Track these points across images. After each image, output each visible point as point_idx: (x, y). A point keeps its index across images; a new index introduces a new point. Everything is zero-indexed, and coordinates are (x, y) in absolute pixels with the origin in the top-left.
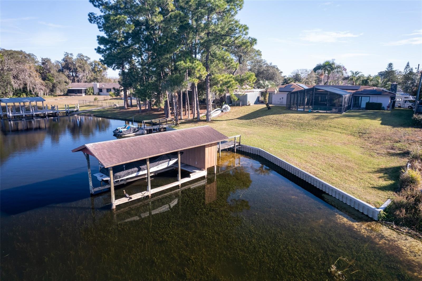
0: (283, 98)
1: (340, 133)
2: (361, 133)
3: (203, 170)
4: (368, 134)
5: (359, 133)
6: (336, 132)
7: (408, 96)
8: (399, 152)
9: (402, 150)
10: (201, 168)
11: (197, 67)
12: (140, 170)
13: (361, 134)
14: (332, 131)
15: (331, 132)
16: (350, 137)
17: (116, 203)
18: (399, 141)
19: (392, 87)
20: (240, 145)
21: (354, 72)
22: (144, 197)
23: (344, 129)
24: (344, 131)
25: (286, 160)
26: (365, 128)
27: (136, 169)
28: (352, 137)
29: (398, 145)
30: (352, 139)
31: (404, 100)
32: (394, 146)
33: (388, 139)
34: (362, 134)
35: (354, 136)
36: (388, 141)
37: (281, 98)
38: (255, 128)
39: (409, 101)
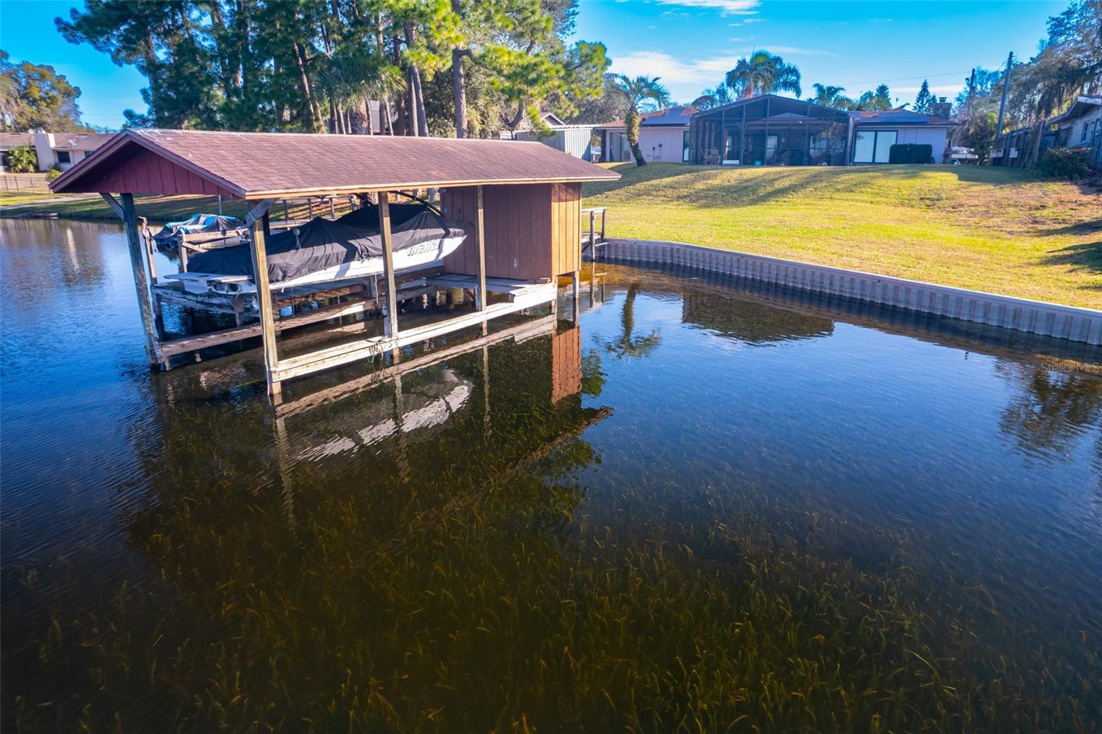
0: (660, 146)
1: (872, 203)
2: (928, 198)
3: (545, 282)
4: (947, 199)
5: (921, 199)
6: (857, 201)
9: (1064, 221)
10: (539, 275)
11: (435, 11)
13: (928, 202)
14: (847, 200)
15: (846, 203)
16: (901, 209)
17: (282, 370)
18: (1041, 206)
20: (602, 239)
21: (825, 88)
22: (379, 355)
23: (878, 194)
24: (879, 199)
26: (931, 188)
27: (338, 249)
28: (909, 209)
29: (1045, 212)
30: (915, 212)
32: (1036, 217)
33: (1009, 205)
34: (931, 201)
35: (912, 206)
36: (1011, 209)
37: (657, 146)
38: (618, 209)
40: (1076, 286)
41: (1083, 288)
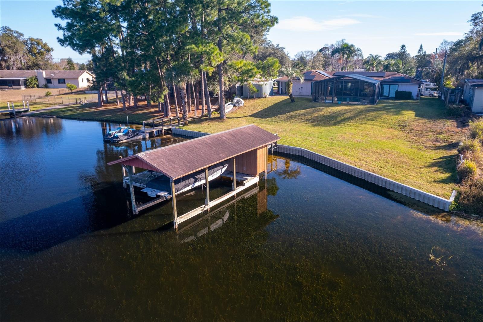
0: (302, 88)
1: (380, 126)
2: (402, 125)
3: (255, 176)
4: (409, 126)
5: (399, 125)
6: (375, 125)
7: (428, 83)
8: (444, 144)
9: (447, 142)
10: (252, 174)
12: (196, 180)
13: (401, 127)
14: (371, 124)
15: (370, 126)
16: (391, 130)
17: (179, 220)
18: (441, 133)
19: (417, 74)
20: (276, 145)
22: (204, 211)
23: (383, 122)
24: (383, 124)
25: (337, 159)
26: (404, 120)
27: (192, 180)
28: (394, 130)
29: (441, 136)
30: (395, 132)
31: (425, 88)
32: (437, 138)
33: (430, 131)
34: (402, 127)
35: (395, 129)
36: (431, 133)
38: (283, 124)
39: (430, 88)
40: (433, 180)
41: (435, 181)
